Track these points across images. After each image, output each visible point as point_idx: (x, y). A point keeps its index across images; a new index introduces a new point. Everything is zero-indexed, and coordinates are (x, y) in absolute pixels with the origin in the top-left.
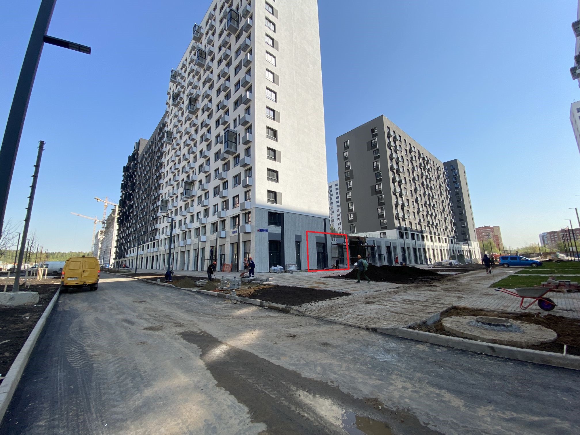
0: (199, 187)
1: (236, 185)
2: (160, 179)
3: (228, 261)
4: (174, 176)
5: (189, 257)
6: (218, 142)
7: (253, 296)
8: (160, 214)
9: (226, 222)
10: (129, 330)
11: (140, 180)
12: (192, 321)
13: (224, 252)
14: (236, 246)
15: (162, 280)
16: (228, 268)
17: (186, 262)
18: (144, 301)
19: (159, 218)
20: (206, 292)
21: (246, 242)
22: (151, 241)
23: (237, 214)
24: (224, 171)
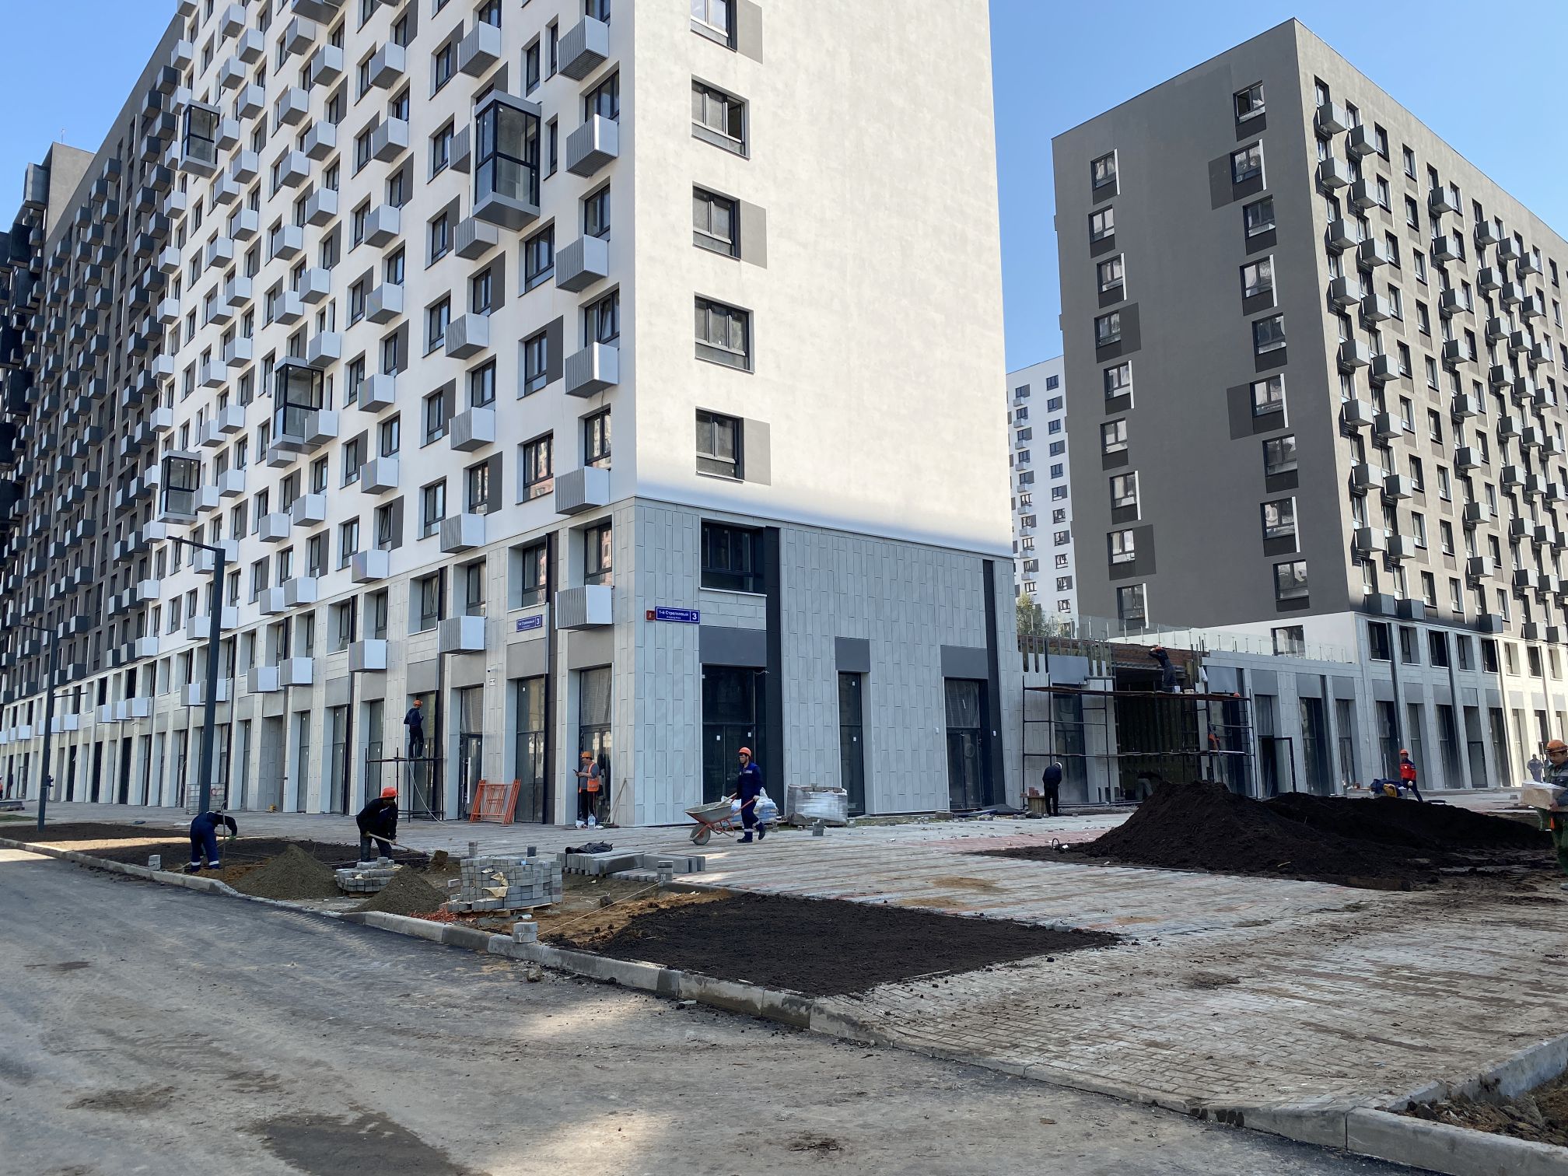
0: (352, 396)
1: (536, 384)
2: (158, 351)
3: (498, 767)
4: (228, 336)
5: (303, 748)
6: (444, 162)
7: (623, 945)
8: (160, 529)
9: (487, 571)
10: (7, 1110)
11: (58, 360)
12: (318, 1064)
13: (480, 721)
14: (536, 691)
15: (170, 856)
16: (501, 803)
17: (290, 770)
18: (83, 965)
19: (155, 547)
20: (391, 921)
21: (590, 673)
22: (117, 663)
23: (542, 533)
24: (476, 310)
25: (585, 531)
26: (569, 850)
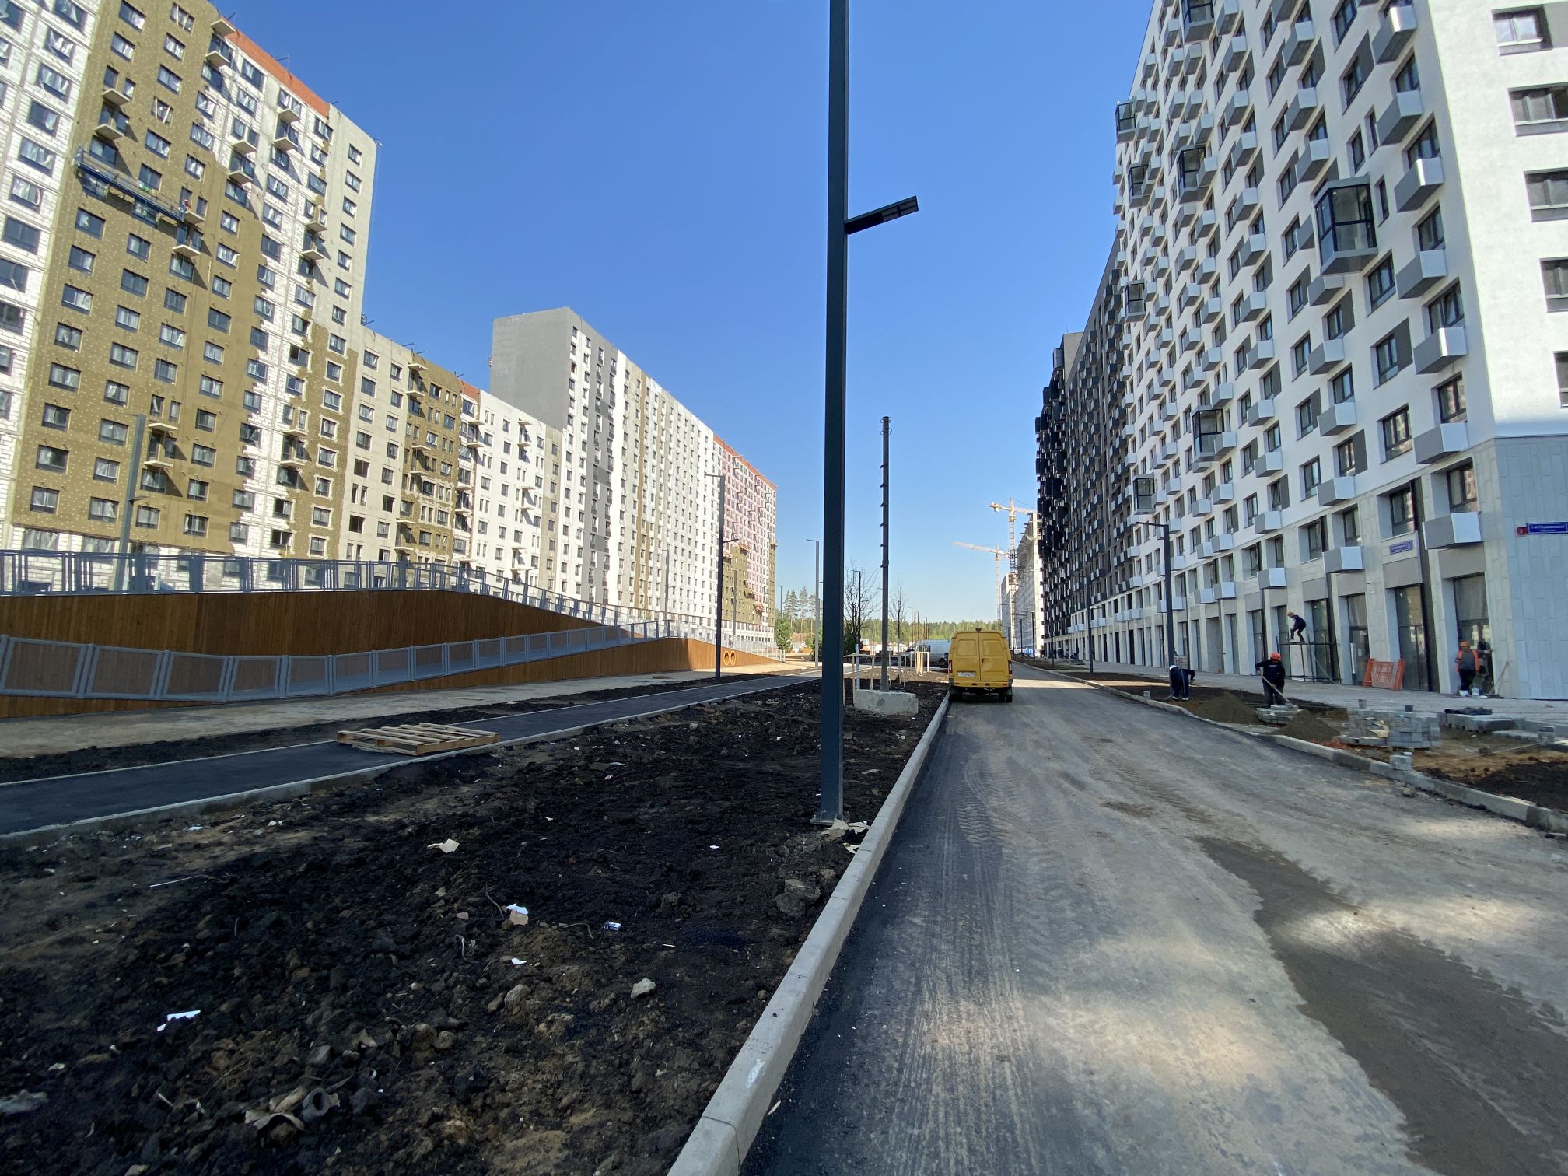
0: (1244, 419)
2: (1125, 424)
3: (1384, 648)
4: (1162, 405)
5: (1234, 636)
6: (1294, 247)
7: (1496, 783)
8: (1136, 517)
9: (1360, 515)
10: (1074, 800)
13: (1364, 618)
14: (1413, 599)
15: (1157, 693)
16: (1389, 674)
17: (1227, 647)
18: (1110, 741)
19: (1135, 529)
20: (1293, 743)
21: (1464, 582)
22: (1121, 591)
23: (1407, 480)
24: (1331, 336)
25: (1448, 473)
26: (1448, 711)
